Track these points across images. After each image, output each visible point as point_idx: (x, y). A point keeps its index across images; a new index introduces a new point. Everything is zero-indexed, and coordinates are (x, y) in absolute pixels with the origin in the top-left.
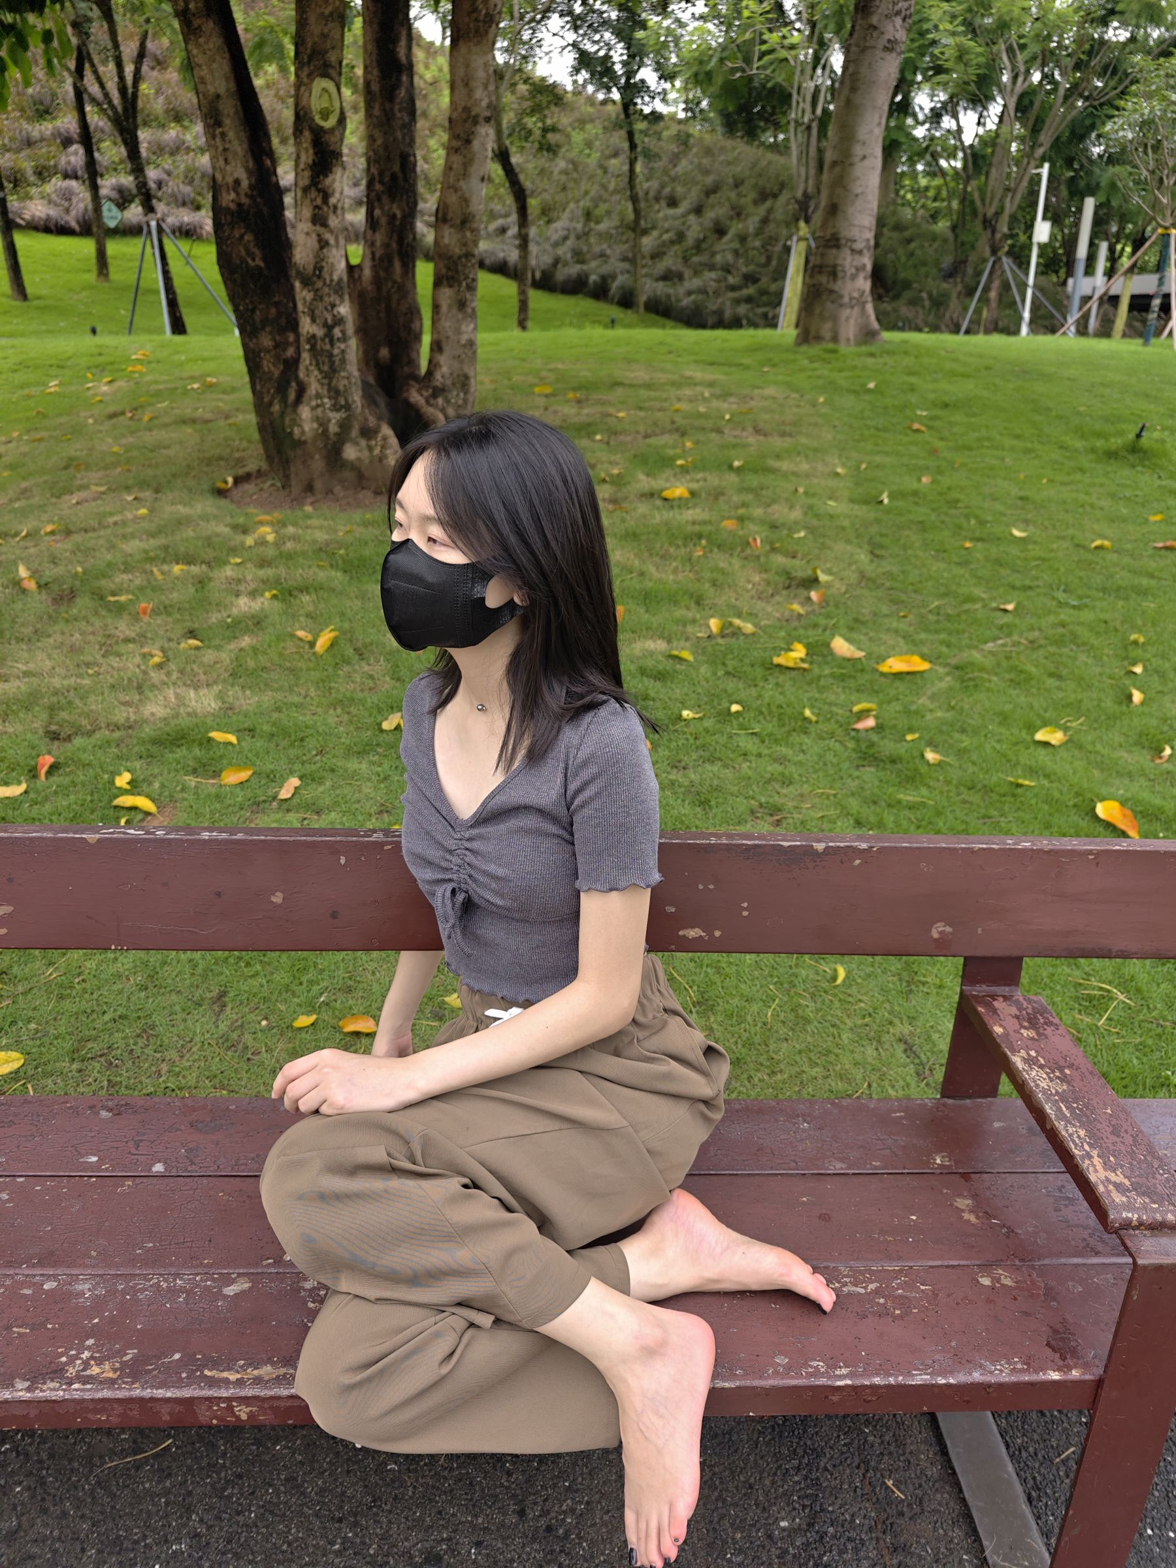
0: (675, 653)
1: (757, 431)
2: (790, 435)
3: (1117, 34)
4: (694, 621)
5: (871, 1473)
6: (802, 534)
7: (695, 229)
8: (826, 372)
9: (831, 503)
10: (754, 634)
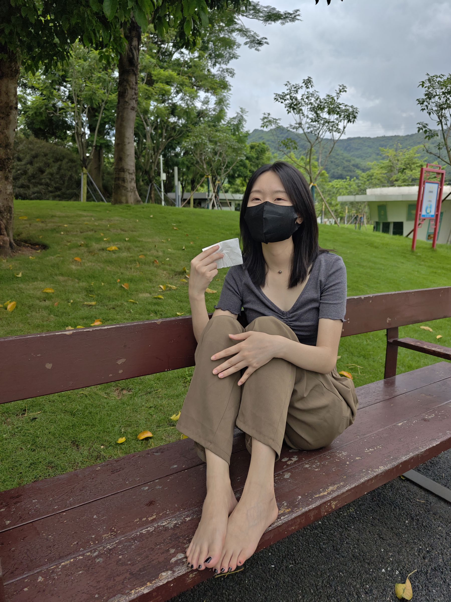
0: (156, 296)
1: (123, 230)
2: (135, 231)
3: (173, 120)
4: (154, 287)
5: (411, 500)
6: (168, 259)
7: (31, 170)
8: (131, 213)
9: (170, 250)
10: (177, 289)
